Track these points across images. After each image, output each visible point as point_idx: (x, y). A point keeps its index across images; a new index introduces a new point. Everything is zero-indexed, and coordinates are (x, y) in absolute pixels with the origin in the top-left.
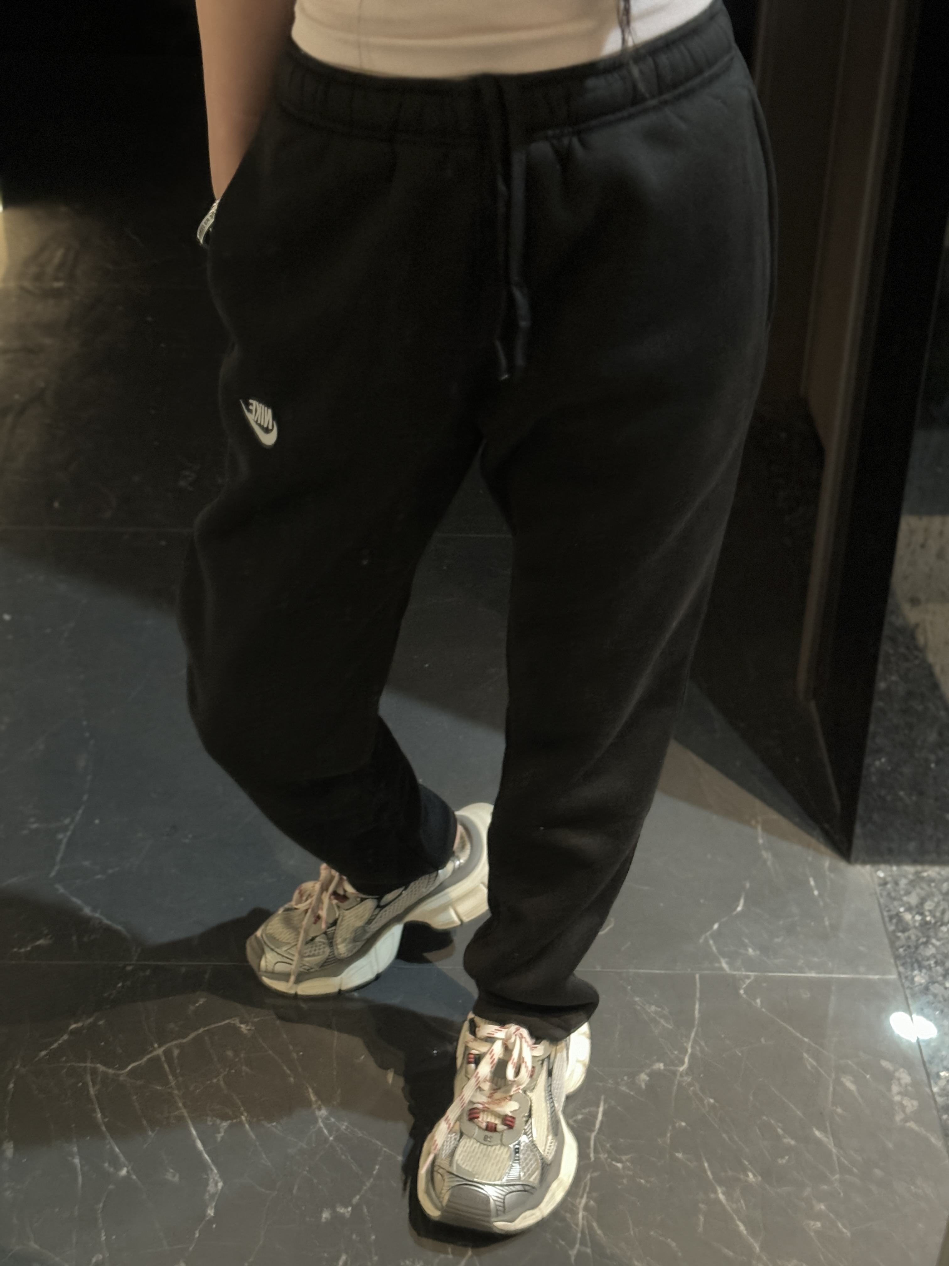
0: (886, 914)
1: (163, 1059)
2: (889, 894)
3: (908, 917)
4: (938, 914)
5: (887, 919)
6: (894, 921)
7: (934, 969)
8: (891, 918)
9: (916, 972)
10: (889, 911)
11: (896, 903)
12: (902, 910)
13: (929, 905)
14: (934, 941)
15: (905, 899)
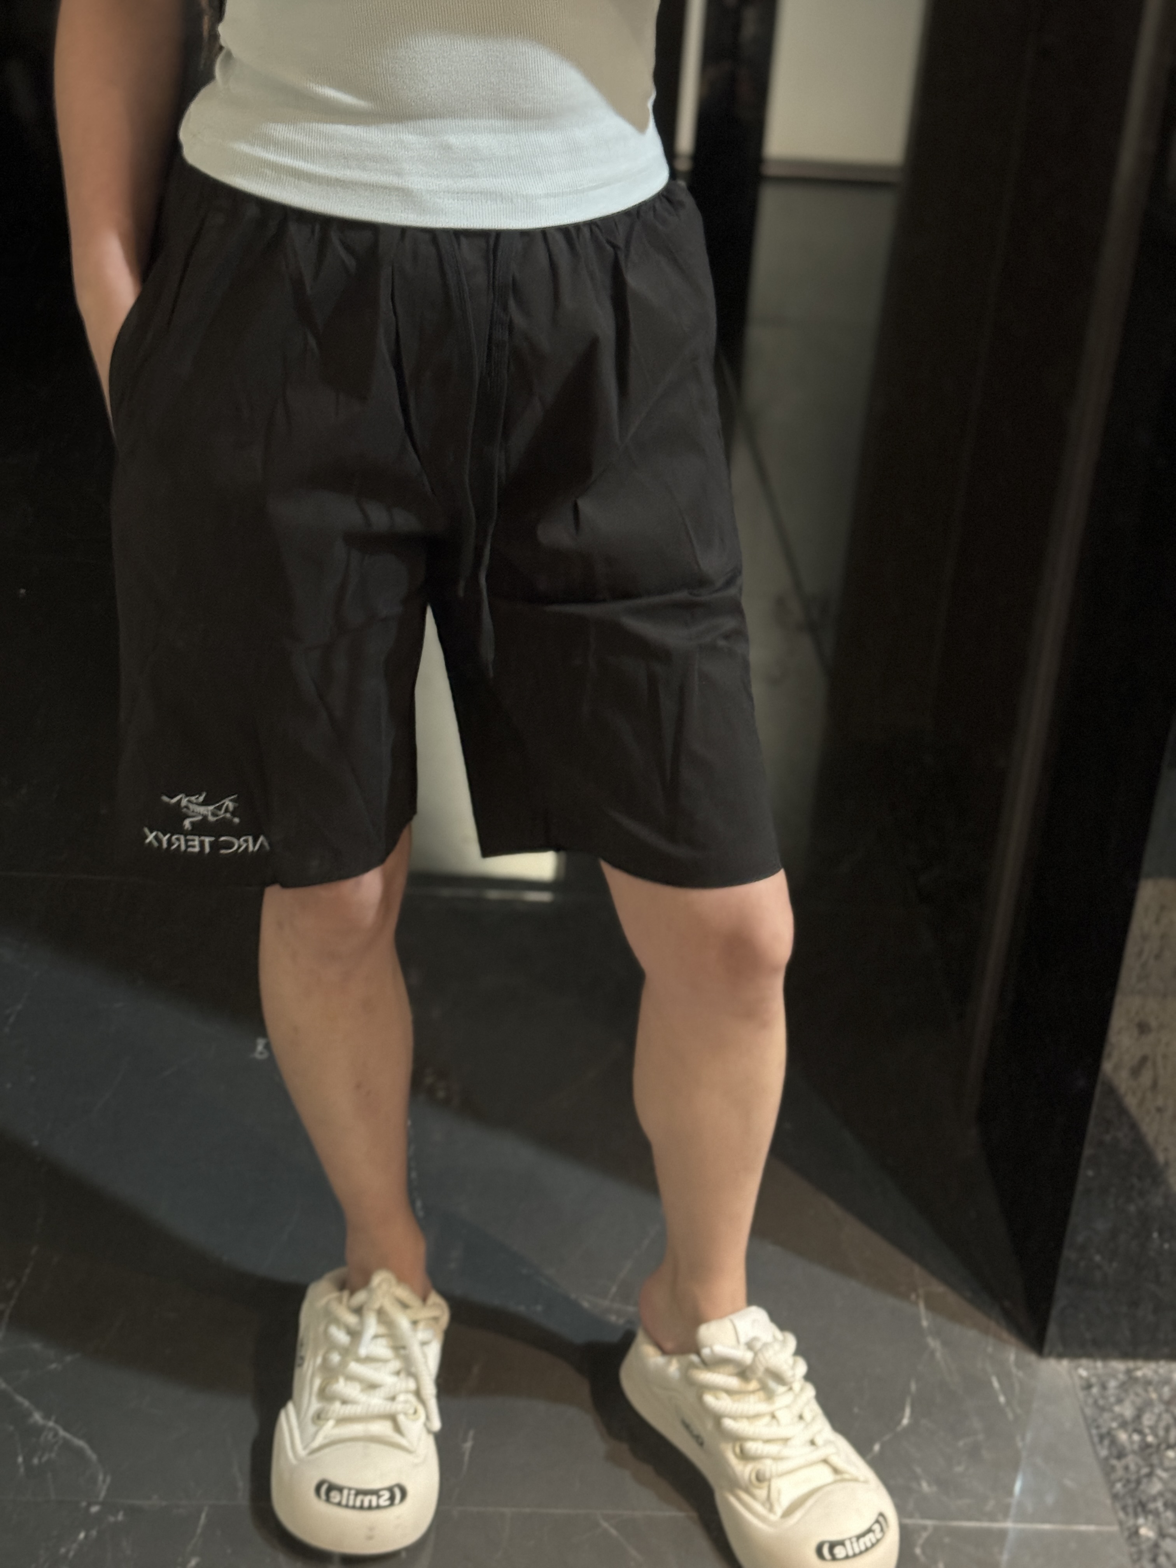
0: (1094, 1431)
2: (1096, 1402)
3: (1123, 1436)
4: (1161, 1433)
5: (1096, 1439)
6: (1106, 1442)
7: (1163, 1516)
8: (1102, 1437)
9: (1141, 1521)
10: (1098, 1427)
11: (1107, 1415)
12: (1114, 1425)
13: (1148, 1420)
14: (1160, 1472)
15: (1117, 1409)
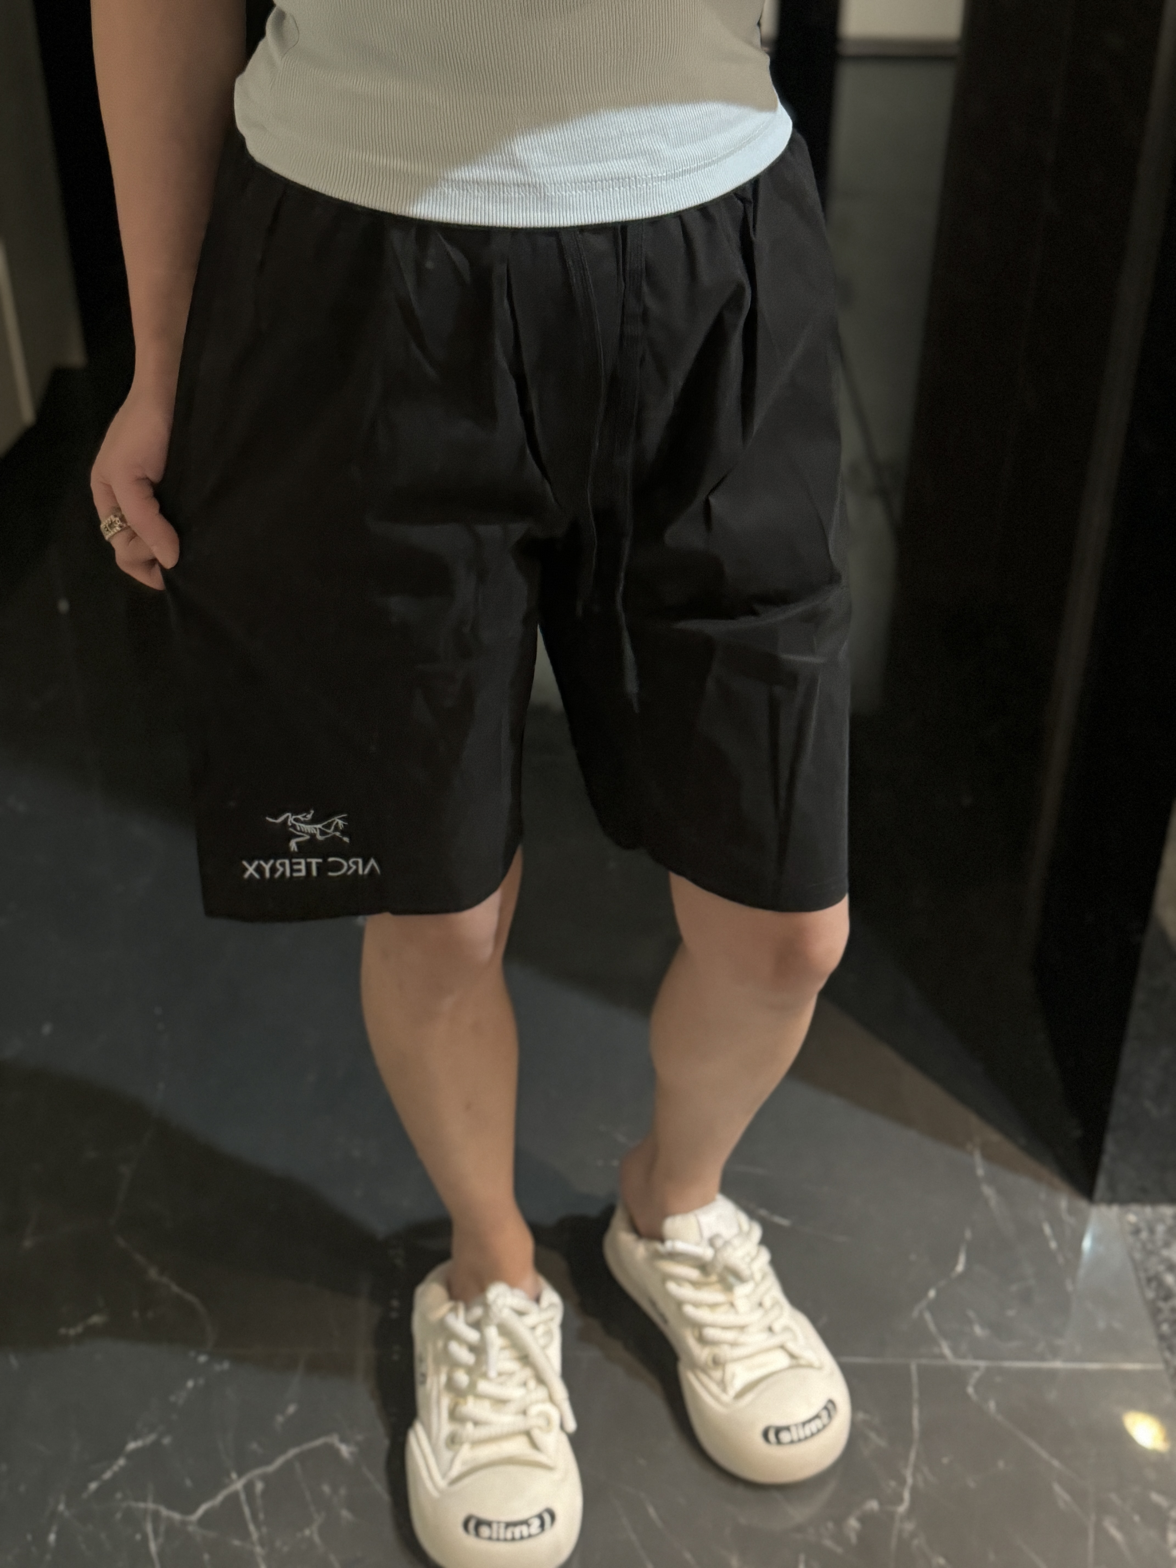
0: (1142, 1275)
1: (243, 1497)
2: (1144, 1246)
5: (1144, 1283)
6: (1154, 1284)
8: (1149, 1281)
10: (1146, 1270)
11: (1154, 1260)
12: (1162, 1268)
15: (1165, 1253)
